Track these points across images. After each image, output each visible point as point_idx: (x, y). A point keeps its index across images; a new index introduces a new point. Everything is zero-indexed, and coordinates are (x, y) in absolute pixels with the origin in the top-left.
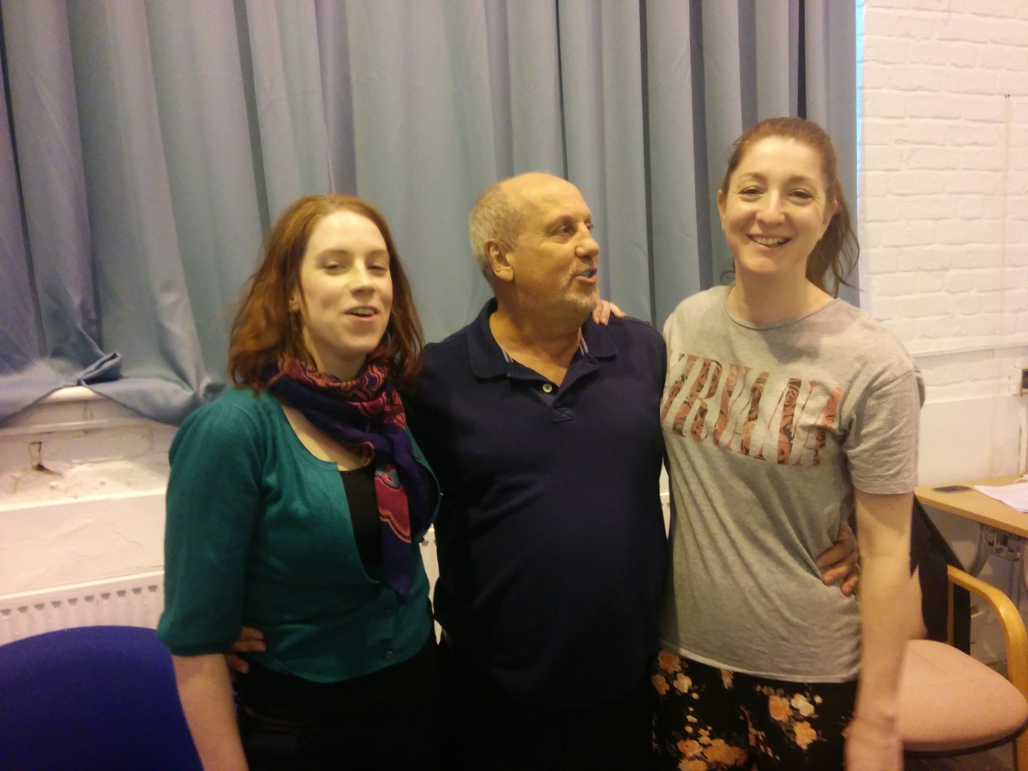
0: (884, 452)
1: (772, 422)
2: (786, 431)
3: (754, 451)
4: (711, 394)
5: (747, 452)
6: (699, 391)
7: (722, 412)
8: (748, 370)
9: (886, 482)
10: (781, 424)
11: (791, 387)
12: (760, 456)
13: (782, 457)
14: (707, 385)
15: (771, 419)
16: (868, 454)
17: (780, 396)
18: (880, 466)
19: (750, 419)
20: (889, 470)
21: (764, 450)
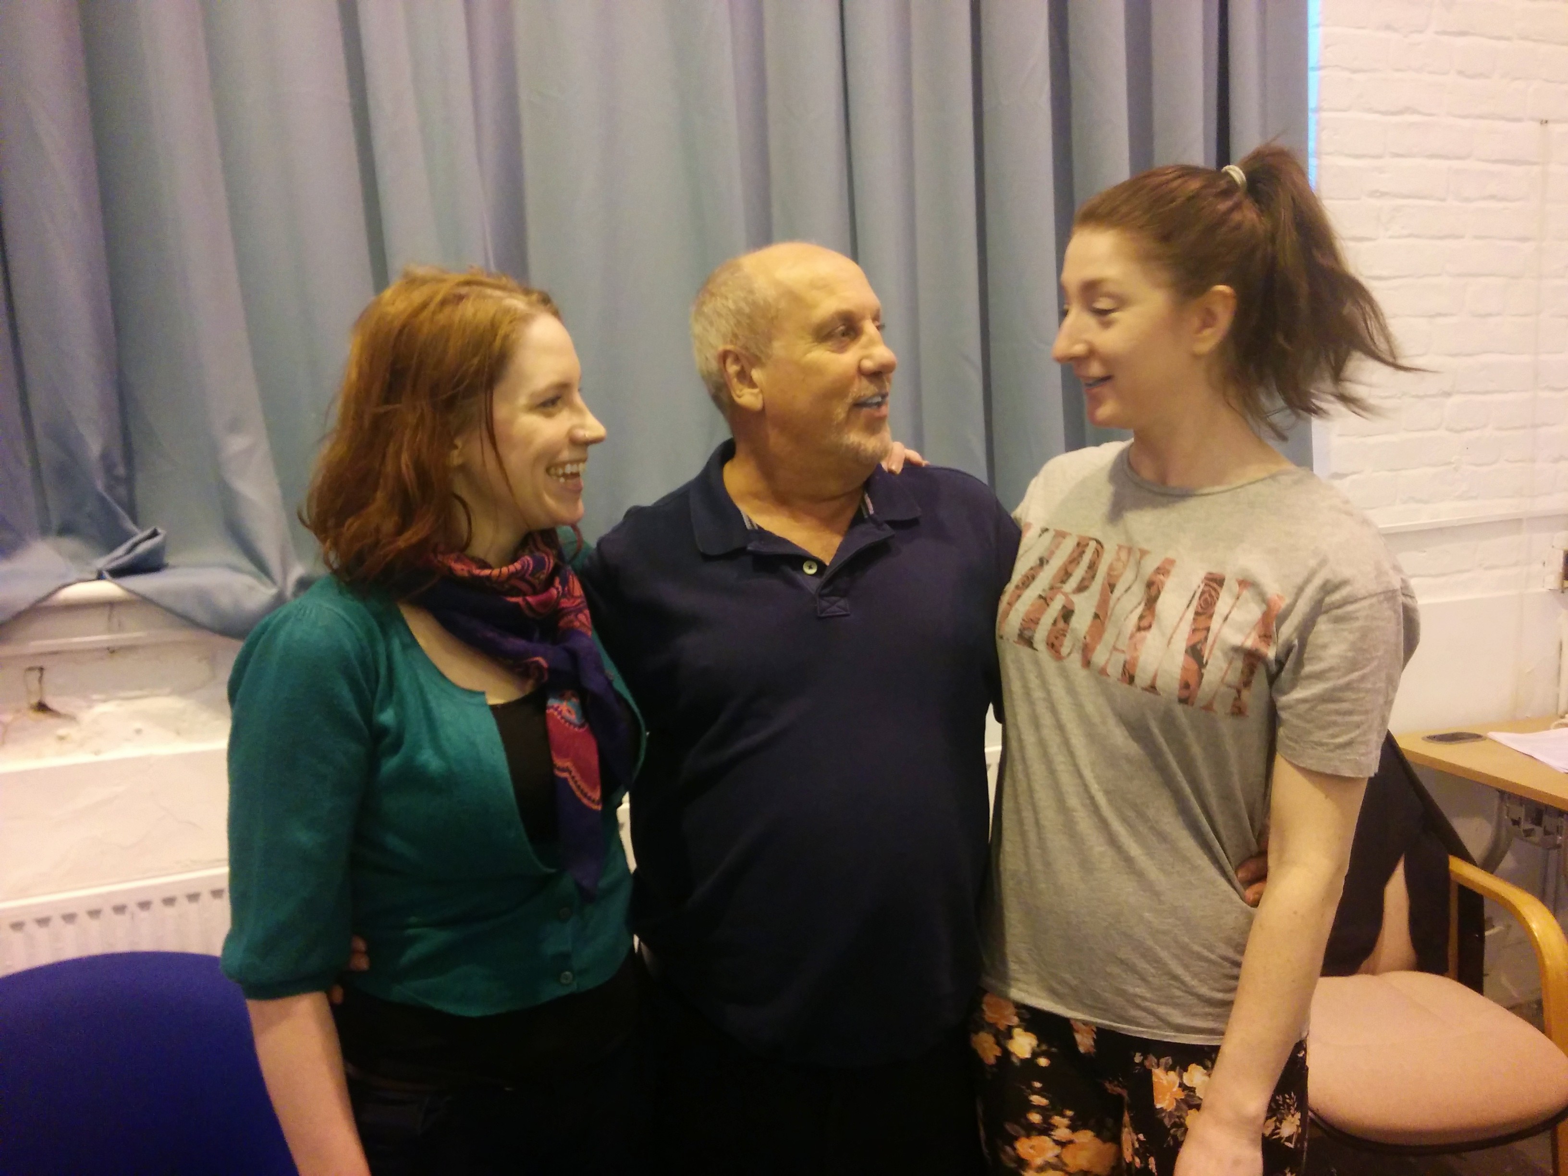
0: (1332, 706)
1: (1174, 636)
2: (1195, 652)
3: (1143, 678)
4: (1082, 588)
5: (1131, 679)
6: (1063, 582)
7: (1096, 616)
8: (1143, 553)
9: (1330, 754)
10: (1189, 639)
11: (1206, 585)
12: (1152, 688)
13: (1186, 693)
14: (1079, 573)
15: (1174, 632)
16: (1307, 706)
17: (1189, 598)
18: (1323, 728)
19: (1139, 629)
20: (1334, 736)
21: (1158, 678)
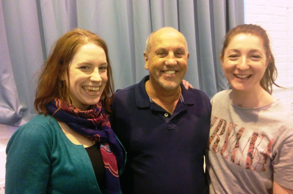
0: (288, 170)
2: (250, 155)
3: (236, 161)
4: (221, 134)
5: (233, 161)
6: (217, 132)
7: (225, 142)
8: (236, 125)
9: (288, 183)
10: (248, 151)
11: (253, 136)
12: (239, 164)
13: (248, 166)
14: (221, 129)
15: (244, 149)
16: (281, 169)
17: (249, 139)
18: (286, 175)
19: (236, 147)
20: (289, 178)
21: (240, 162)
